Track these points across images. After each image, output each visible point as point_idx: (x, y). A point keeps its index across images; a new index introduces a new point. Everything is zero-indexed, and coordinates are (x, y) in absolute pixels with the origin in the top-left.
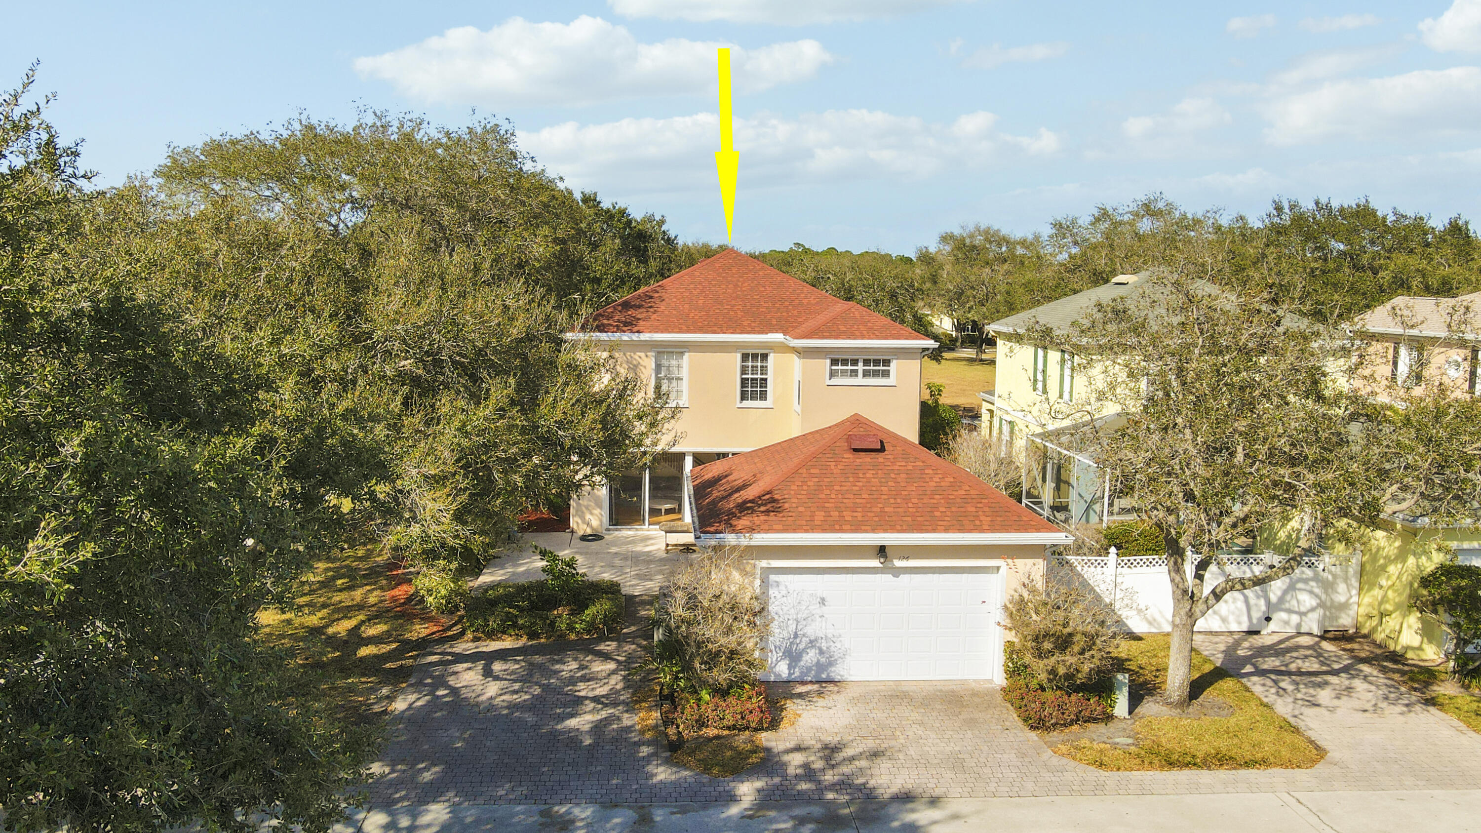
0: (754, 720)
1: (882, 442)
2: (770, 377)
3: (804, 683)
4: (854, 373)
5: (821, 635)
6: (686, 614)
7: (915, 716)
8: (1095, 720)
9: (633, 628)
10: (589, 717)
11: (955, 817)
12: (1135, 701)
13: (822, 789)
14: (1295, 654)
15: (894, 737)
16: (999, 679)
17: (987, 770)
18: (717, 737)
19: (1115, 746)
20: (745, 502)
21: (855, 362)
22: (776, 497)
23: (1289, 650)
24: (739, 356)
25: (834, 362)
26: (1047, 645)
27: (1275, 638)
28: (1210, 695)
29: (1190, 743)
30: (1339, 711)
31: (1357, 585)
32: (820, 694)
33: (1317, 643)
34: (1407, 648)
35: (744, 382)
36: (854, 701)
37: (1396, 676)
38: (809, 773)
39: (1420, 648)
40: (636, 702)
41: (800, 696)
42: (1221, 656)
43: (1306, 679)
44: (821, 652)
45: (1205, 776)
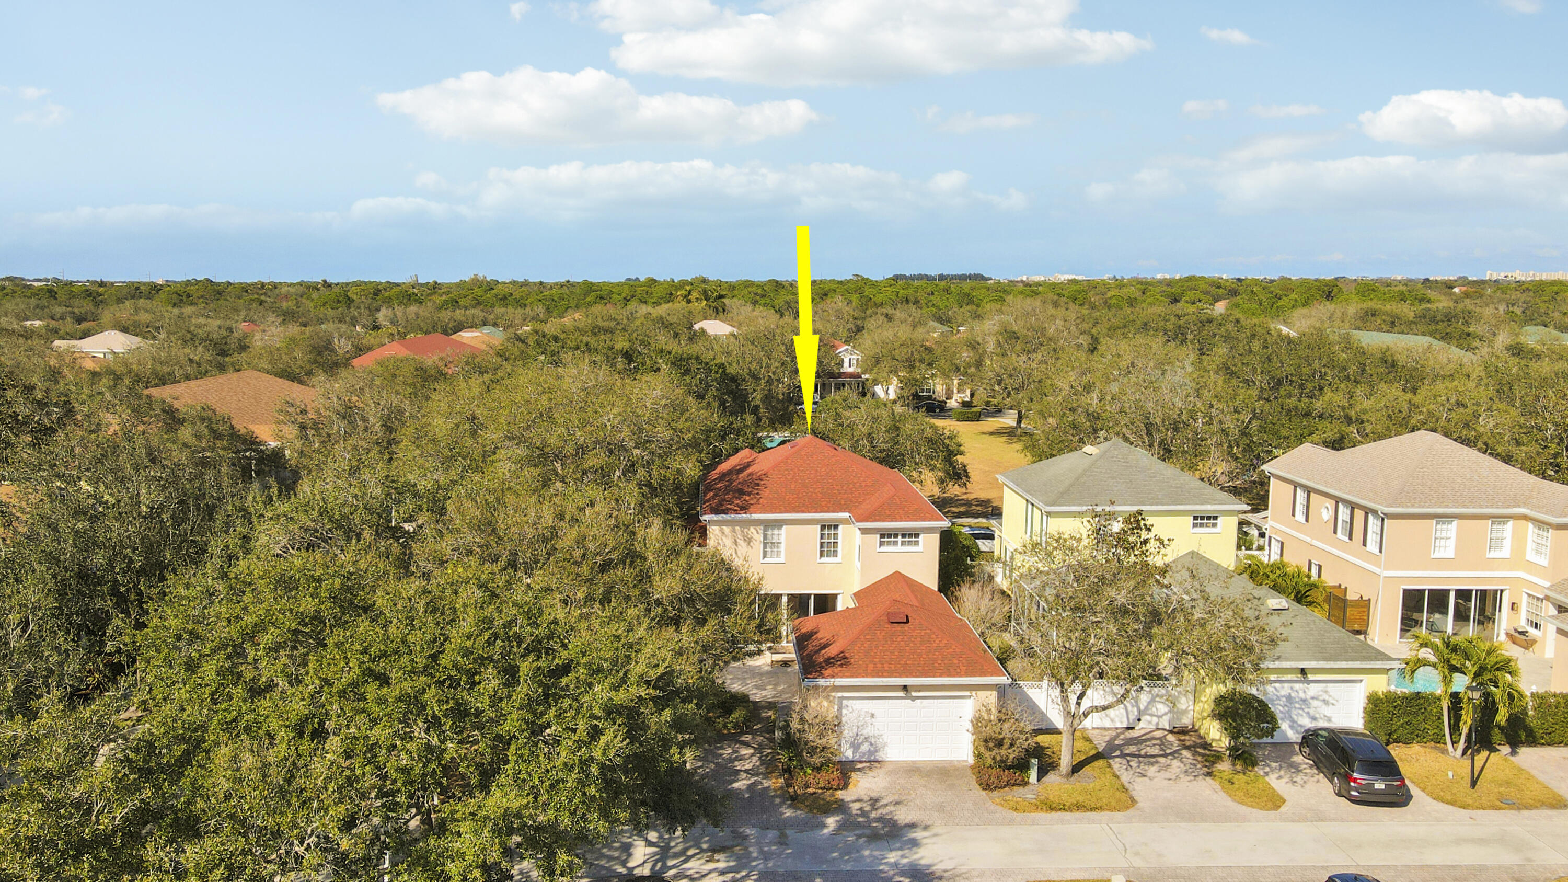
0: (835, 784)
1: (907, 616)
2: (840, 541)
3: (861, 762)
4: (895, 543)
5: (871, 734)
6: (799, 727)
7: (922, 782)
8: (1019, 785)
9: (759, 726)
10: (745, 782)
11: (936, 835)
12: (1042, 773)
13: (869, 821)
14: (1148, 743)
15: (909, 794)
16: (971, 760)
17: (956, 812)
18: (814, 793)
19: (1025, 799)
20: (829, 658)
21: (896, 536)
22: (847, 655)
23: (1146, 740)
24: (819, 527)
25: (882, 536)
26: (991, 745)
27: (1142, 732)
28: (1087, 770)
29: (1064, 798)
30: (1156, 780)
31: (1192, 698)
32: (870, 769)
33: (1165, 736)
34: (1213, 740)
35: (822, 544)
36: (889, 773)
37: (1199, 758)
38: (863, 813)
39: (1220, 740)
40: (769, 773)
41: (859, 770)
42: (1104, 744)
43: (1146, 760)
44: (871, 744)
45: (1067, 815)
